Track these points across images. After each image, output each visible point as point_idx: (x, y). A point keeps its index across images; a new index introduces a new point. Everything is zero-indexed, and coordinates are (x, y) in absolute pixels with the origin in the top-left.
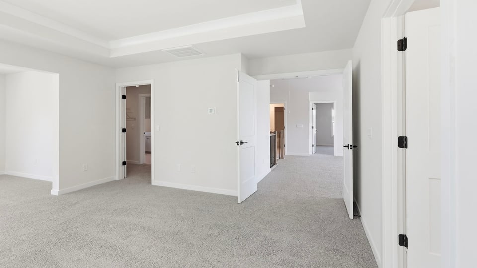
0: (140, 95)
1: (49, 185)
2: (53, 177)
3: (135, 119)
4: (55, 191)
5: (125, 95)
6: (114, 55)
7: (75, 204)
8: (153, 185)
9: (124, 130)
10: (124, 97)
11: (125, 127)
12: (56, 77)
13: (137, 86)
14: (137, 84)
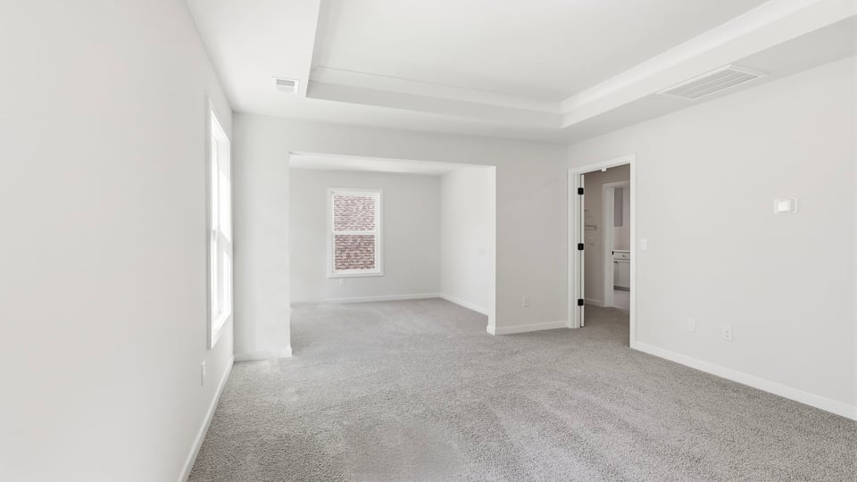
0: (605, 186)
1: (485, 319)
2: (489, 309)
3: (596, 227)
4: (491, 329)
5: (583, 187)
6: (567, 123)
7: (516, 353)
8: (632, 349)
9: (581, 247)
10: (581, 191)
11: (583, 242)
12: (491, 171)
13: (604, 170)
14: (603, 166)
